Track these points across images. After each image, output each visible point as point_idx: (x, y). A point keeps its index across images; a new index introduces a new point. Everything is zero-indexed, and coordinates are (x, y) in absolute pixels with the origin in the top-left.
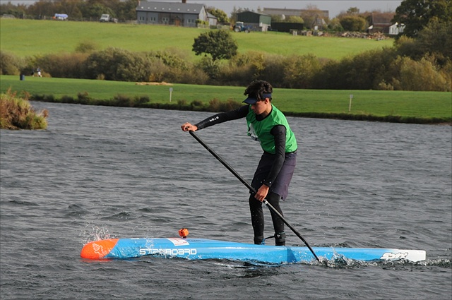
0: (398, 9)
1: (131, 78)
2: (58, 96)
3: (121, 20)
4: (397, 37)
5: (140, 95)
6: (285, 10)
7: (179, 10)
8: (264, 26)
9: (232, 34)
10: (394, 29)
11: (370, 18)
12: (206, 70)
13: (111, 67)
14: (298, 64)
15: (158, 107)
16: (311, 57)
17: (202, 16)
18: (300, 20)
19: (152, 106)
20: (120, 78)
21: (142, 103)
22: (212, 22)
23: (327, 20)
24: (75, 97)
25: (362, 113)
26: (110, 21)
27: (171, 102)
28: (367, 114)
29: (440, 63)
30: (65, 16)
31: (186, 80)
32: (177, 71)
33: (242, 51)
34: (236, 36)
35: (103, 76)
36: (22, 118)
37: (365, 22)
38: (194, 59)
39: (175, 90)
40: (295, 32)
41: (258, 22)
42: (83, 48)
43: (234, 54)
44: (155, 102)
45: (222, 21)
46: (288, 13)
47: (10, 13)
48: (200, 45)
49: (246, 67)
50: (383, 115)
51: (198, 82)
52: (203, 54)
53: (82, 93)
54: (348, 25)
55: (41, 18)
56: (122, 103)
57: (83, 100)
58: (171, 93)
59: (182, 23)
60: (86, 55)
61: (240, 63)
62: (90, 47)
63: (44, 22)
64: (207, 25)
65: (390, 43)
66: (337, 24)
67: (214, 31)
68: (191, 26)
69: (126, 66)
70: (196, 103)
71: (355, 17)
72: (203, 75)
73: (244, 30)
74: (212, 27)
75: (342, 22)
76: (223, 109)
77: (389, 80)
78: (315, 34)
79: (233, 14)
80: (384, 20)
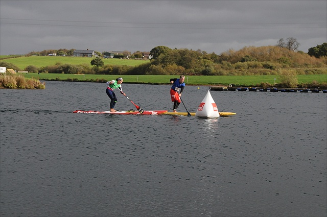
0: (151, 51)
1: (72, 73)
2: (50, 79)
3: (69, 56)
4: (151, 59)
5: (75, 78)
6: (118, 52)
7: (86, 52)
8: (112, 57)
10: (150, 57)
12: (95, 70)
13: (66, 70)
14: (122, 68)
15: (81, 81)
16: (126, 66)
17: (93, 54)
18: (122, 55)
19: (78, 81)
20: (69, 73)
21: (75, 80)
22: (96, 56)
23: (130, 55)
24: (55, 79)
25: (141, 82)
26: (66, 56)
27: (84, 79)
28: (143, 82)
29: (163, 67)
31: (88, 73)
32: (86, 71)
33: (105, 64)
34: (103, 60)
35: (64, 73)
36: (38, 85)
37: (142, 55)
38: (91, 67)
40: (121, 58)
41: (110, 55)
42: (57, 64)
43: (103, 65)
45: (99, 55)
47: (35, 54)
48: (92, 63)
49: (107, 69)
50: (147, 82)
51: (92, 74)
52: (94, 65)
53: (57, 78)
54: (136, 56)
56: (69, 80)
57: (57, 80)
58: (84, 77)
59: (87, 56)
60: (59, 66)
61: (105, 67)
62: (59, 64)
63: (45, 57)
64: (95, 56)
65: (149, 61)
66: (134, 56)
67: (97, 58)
68: (90, 57)
69: (71, 69)
70: (92, 80)
71: (139, 54)
72: (94, 72)
73: (106, 58)
75: (135, 55)
76: (100, 81)
77: (149, 72)
78: (127, 59)
79: (102, 53)
80: (147, 54)
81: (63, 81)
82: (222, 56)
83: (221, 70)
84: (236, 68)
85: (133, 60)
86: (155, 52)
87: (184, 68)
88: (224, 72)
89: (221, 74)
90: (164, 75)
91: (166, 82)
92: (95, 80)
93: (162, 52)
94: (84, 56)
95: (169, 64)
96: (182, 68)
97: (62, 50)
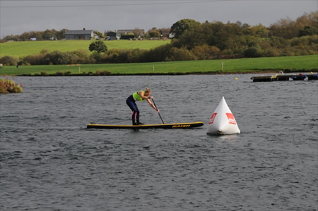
0: (172, 27)
1: (64, 64)
2: (33, 74)
3: (58, 39)
4: (172, 38)
5: (67, 71)
6: (126, 30)
7: (83, 33)
8: (118, 38)
9: (105, 42)
10: (171, 36)
11: (161, 31)
12: (95, 58)
13: (55, 59)
14: (132, 53)
15: (74, 75)
16: (138, 49)
17: (92, 35)
18: (133, 34)
19: (72, 75)
20: (60, 63)
21: (68, 74)
22: (97, 37)
23: (143, 33)
24: (40, 74)
25: (159, 72)
26: (54, 39)
27: (80, 73)
28: (161, 73)
29: (189, 49)
30: (35, 39)
31: (87, 63)
32: (83, 59)
33: (109, 48)
34: (107, 42)
35: (52, 63)
36: (12, 88)
37: (159, 33)
38: (90, 53)
39: (81, 67)
40: (131, 39)
41: (116, 36)
42: (43, 52)
43: (106, 50)
44: (73, 73)
45: (101, 37)
46: (128, 31)
47: (12, 39)
48: (92, 47)
49: (111, 55)
50: (167, 72)
51: (92, 63)
52: (93, 51)
53: (43, 72)
54: (152, 35)
55: (25, 40)
56: (59, 74)
57: (43, 75)
58: (80, 69)
59: (84, 38)
60: (45, 54)
61: (109, 54)
62: (46, 51)
63: (26, 42)
64: (94, 38)
65: (169, 42)
66: (148, 35)
67: (97, 41)
68: (88, 39)
69: (61, 58)
70: (91, 73)
71: (155, 32)
72: (94, 60)
73: (110, 40)
74: (97, 39)
75: (150, 34)
76: (102, 74)
77: (169, 57)
78: (139, 39)
79: (105, 33)
80: (167, 32)
81: (51, 75)
82: (272, 28)
83: (270, 49)
84: (292, 45)
85: (148, 41)
86: (179, 28)
87: (218, 50)
88: (275, 51)
89: (270, 55)
90: (190, 60)
91: (192, 71)
92: (94, 72)
93: (187, 27)
94: (80, 38)
95: (197, 45)
96: (215, 49)
97: (49, 31)
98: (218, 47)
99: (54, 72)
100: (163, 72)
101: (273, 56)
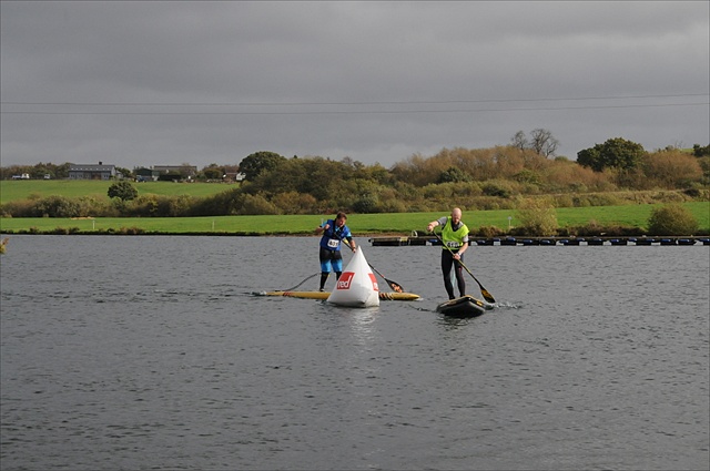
0: (241, 163)
1: (67, 216)
2: (16, 231)
3: (59, 178)
4: (241, 182)
5: (73, 226)
6: (168, 167)
7: (97, 169)
8: (156, 179)
9: (133, 184)
10: (240, 177)
11: (224, 170)
12: (117, 208)
13: (53, 209)
14: (179, 201)
15: (86, 233)
16: (187, 197)
17: (113, 173)
18: (179, 173)
19: (81, 234)
20: (59, 216)
21: (73, 232)
22: (120, 176)
23: (196, 172)
24: (28, 230)
25: (221, 231)
26: (51, 179)
27: (94, 230)
28: (225, 232)
29: (269, 197)
31: (104, 215)
32: (99, 209)
33: (140, 194)
34: (135, 185)
35: (48, 216)
37: (221, 173)
38: (109, 201)
39: (96, 222)
40: (176, 181)
41: (151, 175)
42: (32, 197)
43: (136, 196)
44: (82, 231)
45: (127, 176)
46: (171, 169)
48: (112, 192)
49: (144, 204)
50: (235, 232)
51: (113, 216)
52: (115, 197)
53: (33, 227)
54: (211, 174)
56: (60, 232)
57: (33, 232)
58: (94, 224)
59: (100, 178)
60: (37, 201)
61: (140, 202)
62: (37, 197)
64: (117, 178)
65: (237, 186)
66: (203, 175)
67: (122, 182)
68: (106, 179)
69: (63, 207)
70: (111, 230)
71: (214, 170)
72: (115, 211)
73: (142, 180)
74: (120, 180)
75: (205, 173)
76: (130, 233)
77: (237, 209)
78: (189, 181)
79: (134, 171)
80: (233, 171)
81: (46, 233)
82: (396, 170)
83: (394, 201)
84: (426, 196)
85: (203, 184)
86: (252, 165)
87: (314, 200)
88: (401, 204)
89: (393, 210)
90: (271, 214)
91: (275, 230)
92: (117, 229)
93: (265, 165)
94: (93, 177)
95: (281, 192)
96: (309, 198)
97: (43, 166)
98: (314, 196)
99: (52, 229)
100: (229, 231)
101: (397, 212)
